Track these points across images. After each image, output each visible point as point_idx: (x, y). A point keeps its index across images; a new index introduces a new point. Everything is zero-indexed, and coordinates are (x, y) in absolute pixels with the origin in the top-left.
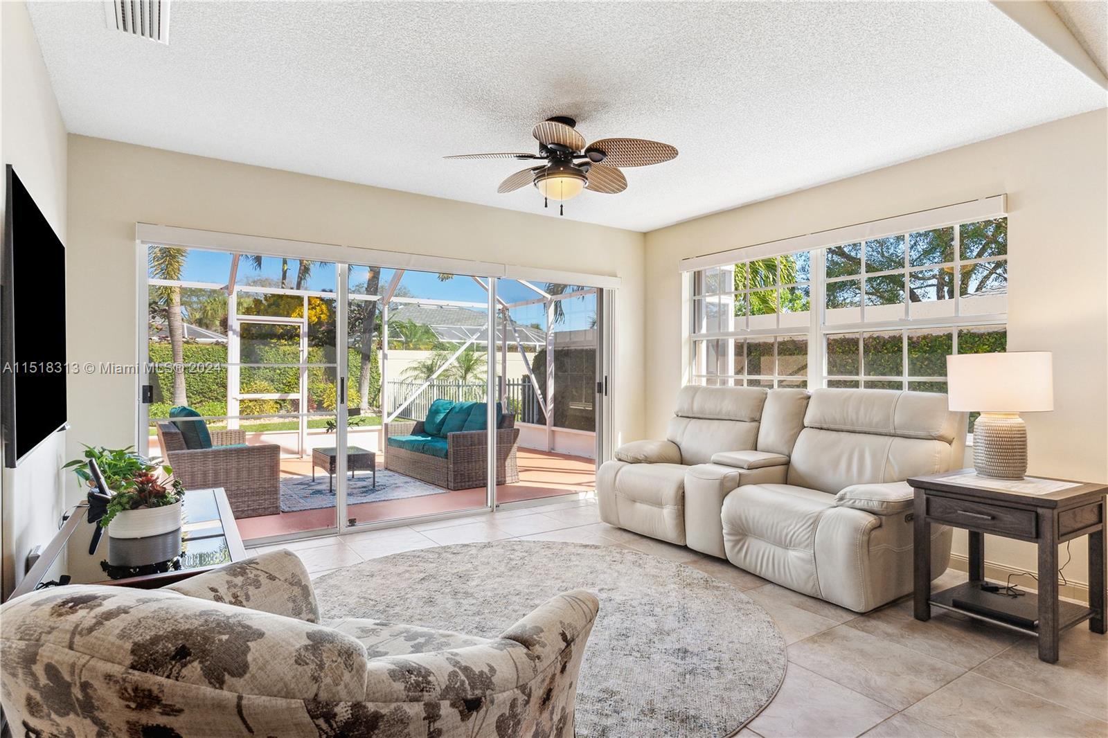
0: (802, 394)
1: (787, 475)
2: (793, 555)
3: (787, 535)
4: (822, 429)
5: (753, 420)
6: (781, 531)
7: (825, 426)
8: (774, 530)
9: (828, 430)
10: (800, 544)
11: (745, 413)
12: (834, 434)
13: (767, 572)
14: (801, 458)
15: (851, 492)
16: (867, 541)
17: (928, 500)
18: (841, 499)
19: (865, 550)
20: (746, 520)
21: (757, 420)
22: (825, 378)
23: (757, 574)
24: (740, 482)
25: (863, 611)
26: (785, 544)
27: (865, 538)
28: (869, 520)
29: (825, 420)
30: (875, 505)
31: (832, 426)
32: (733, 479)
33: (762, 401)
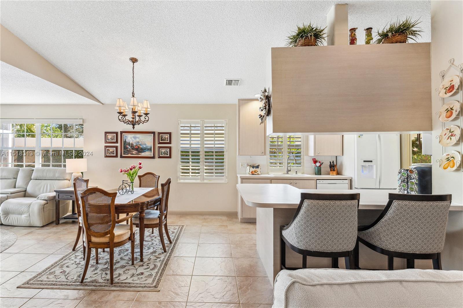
0: (31, 169)
1: (25, 194)
2: (23, 216)
3: (21, 211)
4: (37, 179)
5: (14, 178)
6: (20, 210)
7: (38, 179)
8: (18, 211)
9: (39, 179)
10: (25, 212)
11: (11, 176)
12: (40, 181)
13: (15, 224)
14: (29, 189)
15: (41, 196)
16: (43, 208)
17: (59, 194)
18: (38, 198)
19: (43, 210)
20: (9, 209)
21: (16, 178)
22: (41, 163)
23: (12, 225)
24: (7, 198)
25: (42, 226)
26: (21, 214)
27: (43, 207)
28: (45, 202)
29: (38, 177)
30: (46, 198)
31: (40, 179)
32: (4, 198)
33: (18, 172)
